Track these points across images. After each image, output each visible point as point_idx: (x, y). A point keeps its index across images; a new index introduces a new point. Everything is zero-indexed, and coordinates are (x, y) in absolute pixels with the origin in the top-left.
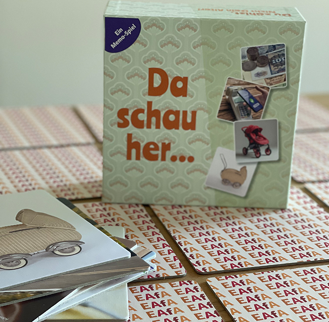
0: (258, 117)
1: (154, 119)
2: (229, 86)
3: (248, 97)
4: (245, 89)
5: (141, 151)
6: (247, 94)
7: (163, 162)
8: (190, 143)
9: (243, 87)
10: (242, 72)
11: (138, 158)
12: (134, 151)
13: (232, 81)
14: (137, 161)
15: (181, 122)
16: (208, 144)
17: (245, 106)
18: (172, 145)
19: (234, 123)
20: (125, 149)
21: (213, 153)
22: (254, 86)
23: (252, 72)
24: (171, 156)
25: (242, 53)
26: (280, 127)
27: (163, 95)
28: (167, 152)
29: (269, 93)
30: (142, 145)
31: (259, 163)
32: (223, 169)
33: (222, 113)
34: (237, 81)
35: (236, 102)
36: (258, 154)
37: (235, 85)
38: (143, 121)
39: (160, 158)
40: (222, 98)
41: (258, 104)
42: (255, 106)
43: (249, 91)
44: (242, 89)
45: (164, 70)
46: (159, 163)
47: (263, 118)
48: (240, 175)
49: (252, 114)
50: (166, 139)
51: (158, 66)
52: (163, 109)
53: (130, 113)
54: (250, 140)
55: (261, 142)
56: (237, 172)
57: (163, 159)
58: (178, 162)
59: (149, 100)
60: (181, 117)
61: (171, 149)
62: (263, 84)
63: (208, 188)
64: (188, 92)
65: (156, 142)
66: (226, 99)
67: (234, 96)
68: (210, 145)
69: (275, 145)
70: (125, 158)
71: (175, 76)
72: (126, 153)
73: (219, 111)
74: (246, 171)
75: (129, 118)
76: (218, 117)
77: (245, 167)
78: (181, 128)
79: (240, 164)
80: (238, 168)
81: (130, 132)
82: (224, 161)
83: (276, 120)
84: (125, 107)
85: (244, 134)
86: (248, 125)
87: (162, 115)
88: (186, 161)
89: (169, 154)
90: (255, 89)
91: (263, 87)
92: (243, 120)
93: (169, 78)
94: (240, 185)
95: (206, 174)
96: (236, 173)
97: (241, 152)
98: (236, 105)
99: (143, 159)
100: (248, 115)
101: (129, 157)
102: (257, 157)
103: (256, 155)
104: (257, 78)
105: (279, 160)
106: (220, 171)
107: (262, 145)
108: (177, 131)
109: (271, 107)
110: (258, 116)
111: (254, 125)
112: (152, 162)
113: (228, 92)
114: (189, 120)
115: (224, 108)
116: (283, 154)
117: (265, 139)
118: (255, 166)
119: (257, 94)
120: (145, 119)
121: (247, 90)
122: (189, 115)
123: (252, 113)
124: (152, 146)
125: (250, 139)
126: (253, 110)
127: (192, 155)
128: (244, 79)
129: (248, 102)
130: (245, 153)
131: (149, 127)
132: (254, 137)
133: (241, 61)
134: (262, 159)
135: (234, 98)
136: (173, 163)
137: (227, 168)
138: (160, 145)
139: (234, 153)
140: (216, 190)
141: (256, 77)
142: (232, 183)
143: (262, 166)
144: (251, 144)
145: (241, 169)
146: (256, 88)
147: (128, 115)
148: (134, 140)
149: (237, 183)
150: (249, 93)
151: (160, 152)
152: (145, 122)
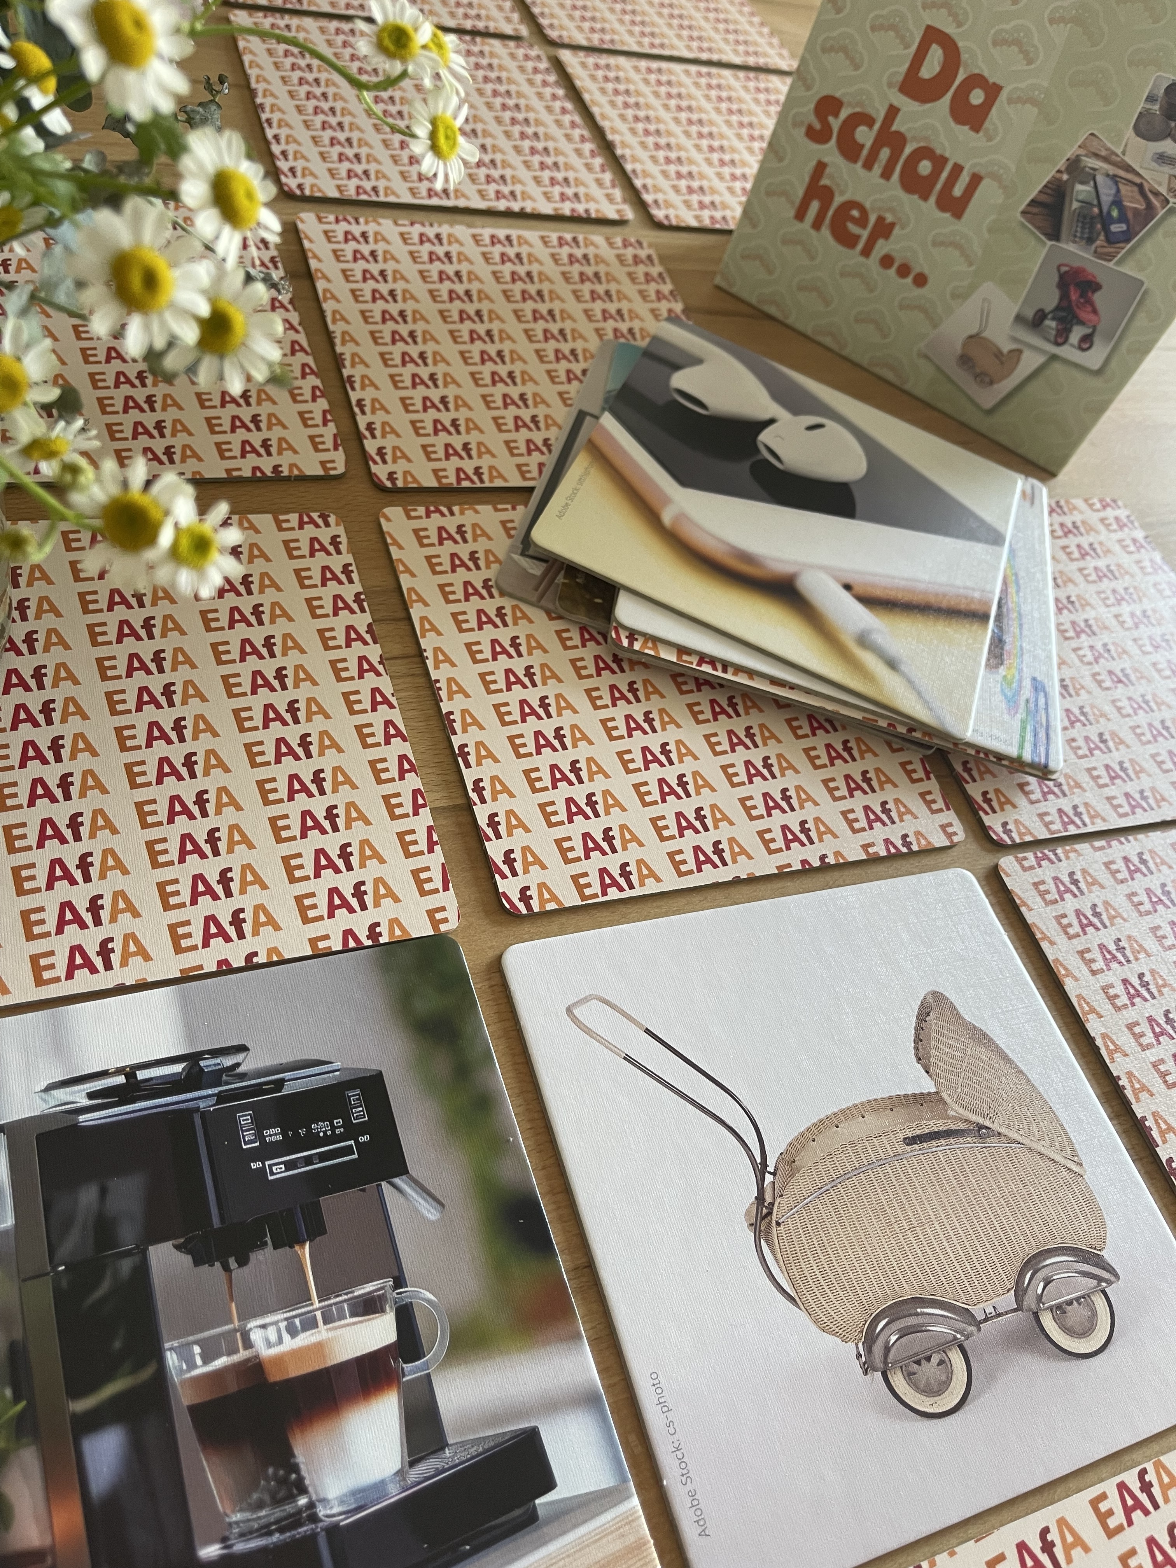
0: (1109, 257)
1: (885, 154)
2: (1081, 152)
3: (1111, 199)
4: (1114, 178)
5: (830, 213)
6: (1113, 191)
7: (862, 259)
8: (935, 244)
9: (1112, 170)
10: (1130, 133)
11: (817, 225)
12: (815, 206)
13: (1095, 143)
14: (813, 232)
15: (939, 186)
16: (970, 264)
17: (1093, 218)
18: (896, 231)
19: (1049, 243)
20: (800, 193)
21: (972, 288)
22: (1138, 180)
23: (1151, 145)
24: (883, 252)
25: (1155, 86)
26: (1140, 303)
27: (928, 106)
28: (881, 242)
29: (1161, 213)
30: (838, 200)
31: (1054, 358)
32: (974, 331)
33: (1035, 210)
34: (1108, 149)
35: (1080, 198)
36: (1061, 338)
37: (1096, 156)
38: (863, 146)
39: (860, 246)
40: (1053, 173)
41: (1124, 227)
42: (1115, 228)
43: (1121, 186)
44: (1108, 175)
45: (960, 44)
46: (853, 257)
47: (1119, 263)
48: (1002, 363)
49: (1098, 243)
50: (891, 210)
51: (950, 29)
52: (914, 138)
53: (844, 114)
54: (1061, 299)
55: (1083, 315)
56: (998, 354)
57: (866, 252)
58: (892, 272)
59: (896, 103)
60: (944, 175)
61: (892, 238)
62: (1160, 184)
63: (926, 357)
64: (987, 124)
65: (868, 205)
66: (1060, 180)
67: (1082, 183)
68: (973, 268)
69: (1109, 337)
70: (792, 213)
71: (977, 71)
72: (798, 201)
73: (1032, 201)
74: (1018, 360)
75: (835, 124)
76: (1023, 213)
77: (1020, 352)
78: (932, 199)
79: (1015, 340)
80: (1006, 347)
81: (826, 160)
82: (985, 317)
83: (1142, 283)
84: (838, 95)
85: (1056, 279)
86: (1076, 264)
87: (908, 150)
88: (909, 280)
89: (882, 247)
90: (1136, 189)
91: (1157, 194)
92: (1071, 247)
93: (961, 70)
94: (991, 383)
95: (935, 326)
96: (996, 356)
97: (1030, 314)
98: (1075, 205)
99: (825, 231)
100: (1090, 240)
101: (800, 215)
102: (1058, 344)
103: (1056, 336)
104: (1154, 165)
105: (1099, 372)
106: (966, 335)
107: (1081, 323)
108: (921, 203)
109: (1148, 247)
110: (1108, 254)
111: (1090, 269)
112: (840, 248)
113: (1074, 166)
114: (958, 191)
115: (1044, 198)
116: (1114, 364)
117: (1095, 311)
118: (1041, 359)
119: (1133, 202)
120: (868, 144)
121: (1116, 183)
122: (964, 179)
123: (1101, 241)
124: (855, 213)
125: (1064, 295)
126: (1106, 236)
127: (926, 271)
128: (1124, 153)
129: (1105, 210)
130: (1036, 322)
131: (868, 165)
132: (1074, 296)
133: (1141, 106)
134: (1065, 351)
135: (1079, 187)
136: (881, 270)
137: (984, 335)
138: (873, 219)
139: (1015, 310)
140: (938, 368)
141: (1153, 160)
142: (978, 371)
143: (1057, 366)
144: (1058, 308)
145: (1011, 351)
146: (1140, 187)
147: (836, 115)
148: (825, 181)
149: (986, 375)
150: (1118, 191)
151: (865, 234)
152: (865, 152)
